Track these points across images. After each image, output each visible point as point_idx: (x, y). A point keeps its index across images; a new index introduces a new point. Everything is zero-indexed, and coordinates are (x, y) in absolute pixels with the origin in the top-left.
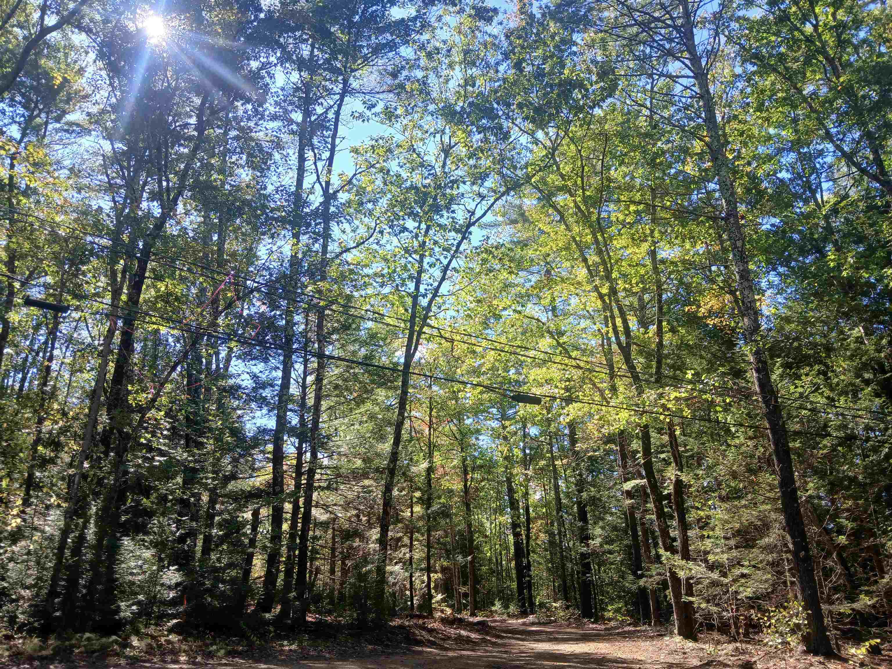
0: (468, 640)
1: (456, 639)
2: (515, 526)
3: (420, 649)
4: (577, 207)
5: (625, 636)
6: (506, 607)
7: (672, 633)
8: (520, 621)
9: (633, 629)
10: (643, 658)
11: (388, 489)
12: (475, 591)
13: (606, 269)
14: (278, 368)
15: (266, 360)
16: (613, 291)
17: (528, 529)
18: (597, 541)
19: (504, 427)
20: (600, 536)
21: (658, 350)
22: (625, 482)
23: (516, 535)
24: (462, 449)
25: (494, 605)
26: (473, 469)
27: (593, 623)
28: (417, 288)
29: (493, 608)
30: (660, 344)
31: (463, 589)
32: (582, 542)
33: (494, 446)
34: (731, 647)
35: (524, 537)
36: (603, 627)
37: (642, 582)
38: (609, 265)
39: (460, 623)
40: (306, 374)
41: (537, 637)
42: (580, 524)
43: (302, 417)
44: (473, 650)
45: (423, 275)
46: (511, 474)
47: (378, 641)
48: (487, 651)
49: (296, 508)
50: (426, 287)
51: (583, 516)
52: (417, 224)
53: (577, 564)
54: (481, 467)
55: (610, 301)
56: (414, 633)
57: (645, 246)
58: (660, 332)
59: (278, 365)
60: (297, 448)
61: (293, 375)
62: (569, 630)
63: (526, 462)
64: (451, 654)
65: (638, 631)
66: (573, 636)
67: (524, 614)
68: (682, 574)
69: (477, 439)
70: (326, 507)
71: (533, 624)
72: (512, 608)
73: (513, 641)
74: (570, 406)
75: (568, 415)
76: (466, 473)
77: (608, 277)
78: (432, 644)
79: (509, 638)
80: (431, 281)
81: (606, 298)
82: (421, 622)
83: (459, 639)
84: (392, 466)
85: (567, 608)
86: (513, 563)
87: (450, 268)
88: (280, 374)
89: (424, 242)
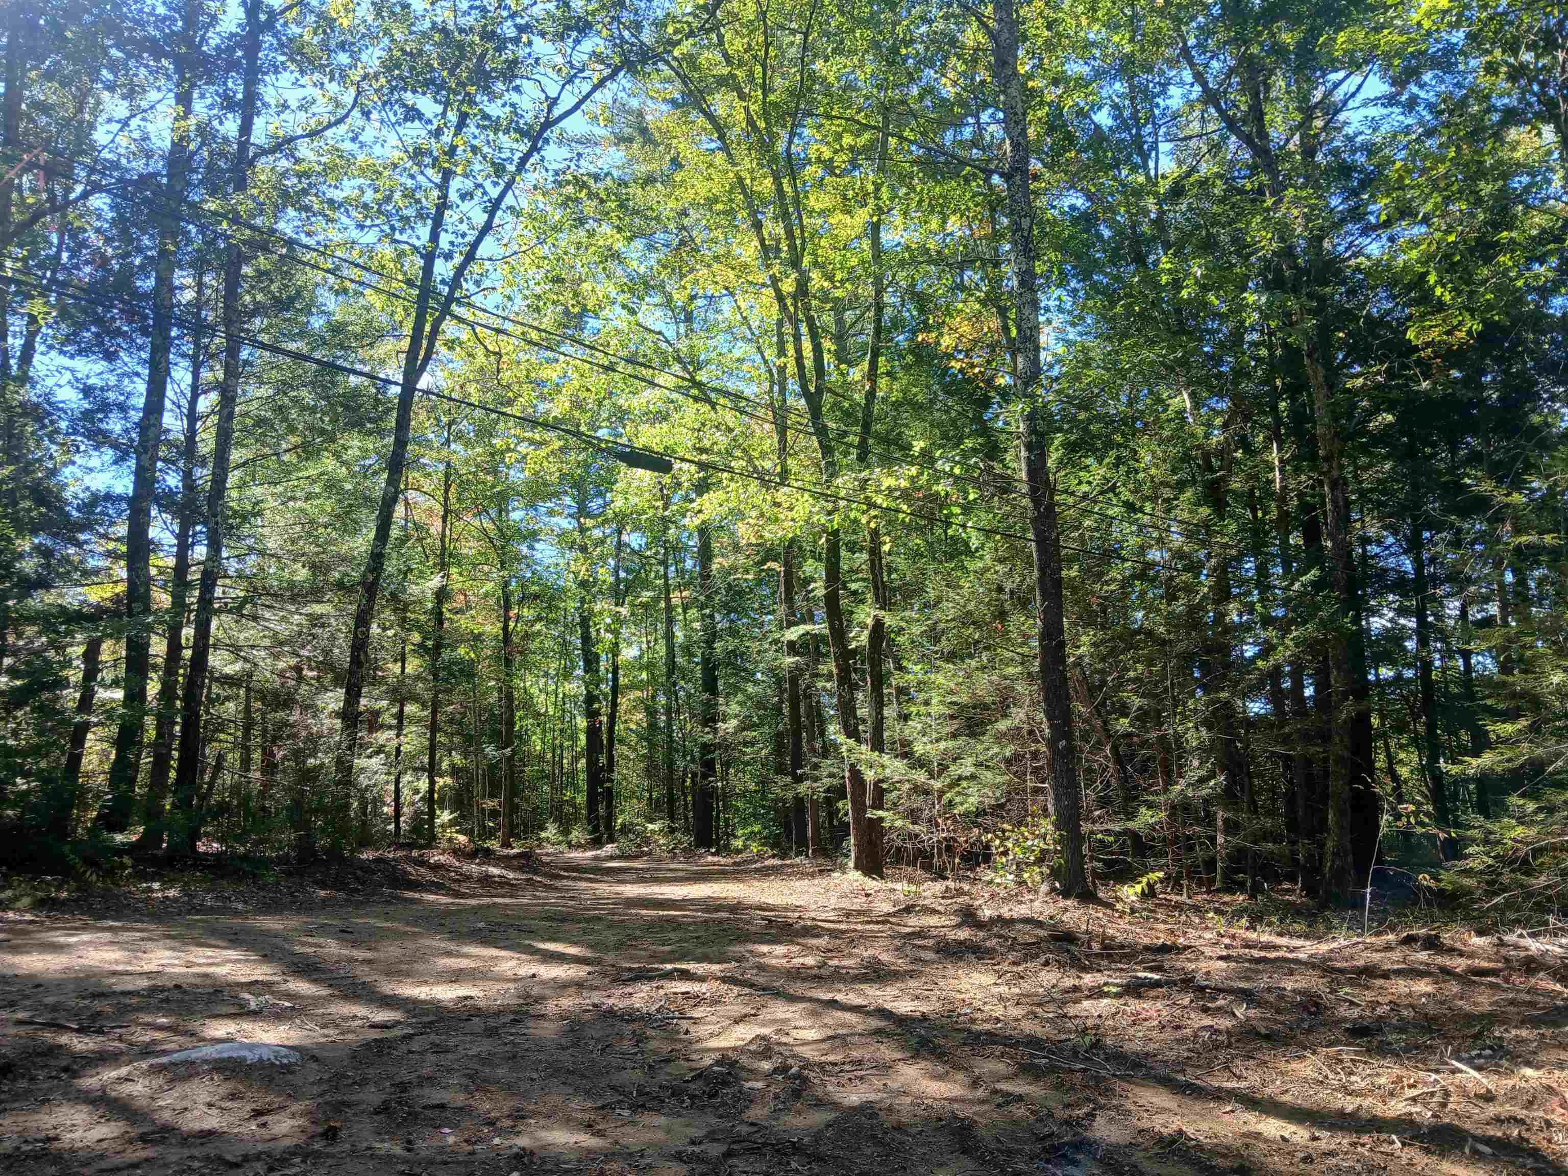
0: (504, 883)
1: (479, 880)
2: (590, 699)
3: (417, 895)
4: (751, 122)
5: (765, 873)
6: (566, 832)
7: (843, 869)
8: (589, 854)
9: (779, 862)
10: (802, 903)
11: (363, 619)
12: (513, 809)
13: (792, 247)
14: (137, 374)
15: (110, 357)
16: (802, 289)
17: (614, 705)
18: (733, 723)
19: (582, 530)
20: (736, 716)
21: (867, 404)
22: (788, 627)
23: (592, 715)
24: (503, 563)
25: (544, 829)
26: (520, 602)
27: (713, 854)
28: (434, 237)
29: (543, 835)
30: (871, 395)
31: (490, 804)
32: (705, 725)
33: (562, 562)
34: (938, 887)
35: (604, 719)
36: (730, 861)
37: (803, 788)
38: (798, 242)
39: (487, 855)
40: (196, 391)
41: (621, 877)
42: (706, 696)
43: (187, 476)
44: (511, 897)
45: (447, 213)
46: (591, 612)
47: (338, 884)
48: (539, 898)
49: (175, 647)
50: (452, 238)
51: (710, 685)
52: (439, 109)
53: (693, 760)
54: (536, 597)
55: (796, 307)
56: (405, 872)
57: (863, 216)
58: (872, 375)
59: (139, 369)
60: (177, 537)
61: (169, 393)
62: (672, 866)
63: (618, 594)
64: (473, 902)
65: (789, 866)
66: (680, 874)
67: (597, 843)
68: (869, 775)
69: (531, 548)
70: (235, 649)
71: (612, 858)
72: (577, 835)
73: (584, 885)
74: (706, 496)
75: (700, 511)
76: (507, 607)
77: (795, 263)
78: (437, 888)
79: (575, 879)
80: (464, 227)
81: (789, 302)
82: (415, 853)
83: (486, 880)
84: (371, 578)
85: (672, 831)
86: (584, 761)
87: (503, 206)
88: (141, 386)
89: (453, 149)
